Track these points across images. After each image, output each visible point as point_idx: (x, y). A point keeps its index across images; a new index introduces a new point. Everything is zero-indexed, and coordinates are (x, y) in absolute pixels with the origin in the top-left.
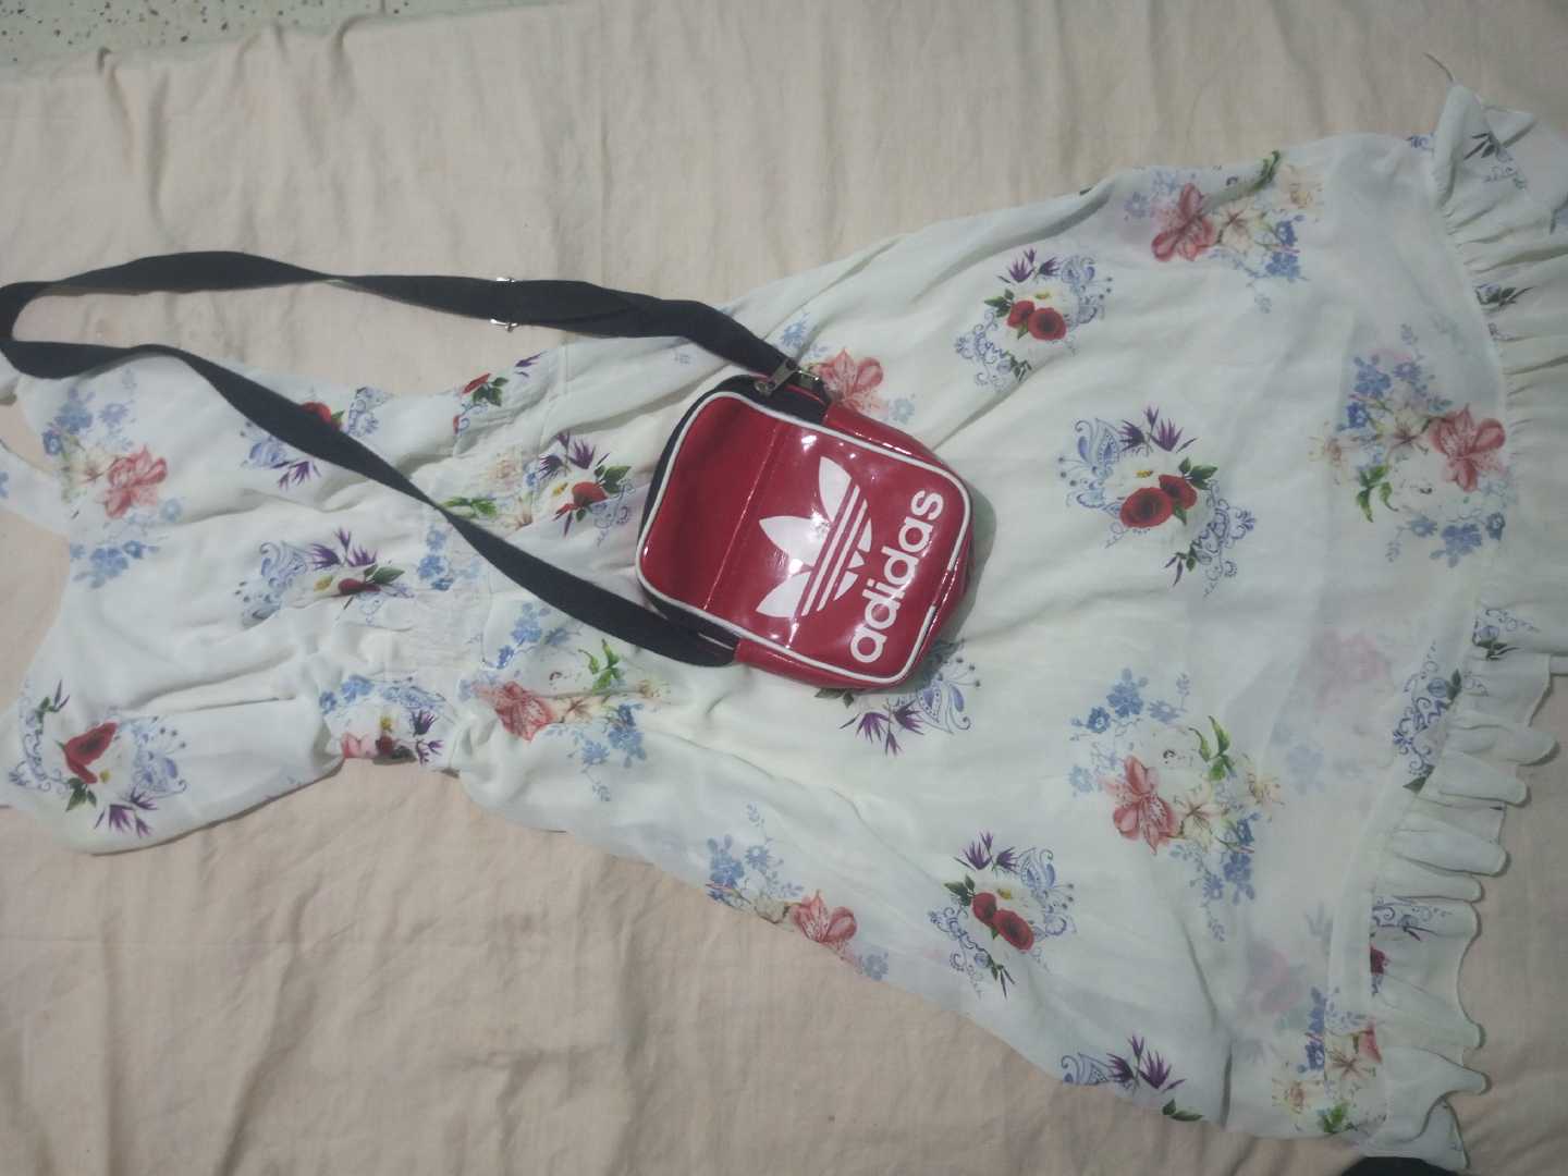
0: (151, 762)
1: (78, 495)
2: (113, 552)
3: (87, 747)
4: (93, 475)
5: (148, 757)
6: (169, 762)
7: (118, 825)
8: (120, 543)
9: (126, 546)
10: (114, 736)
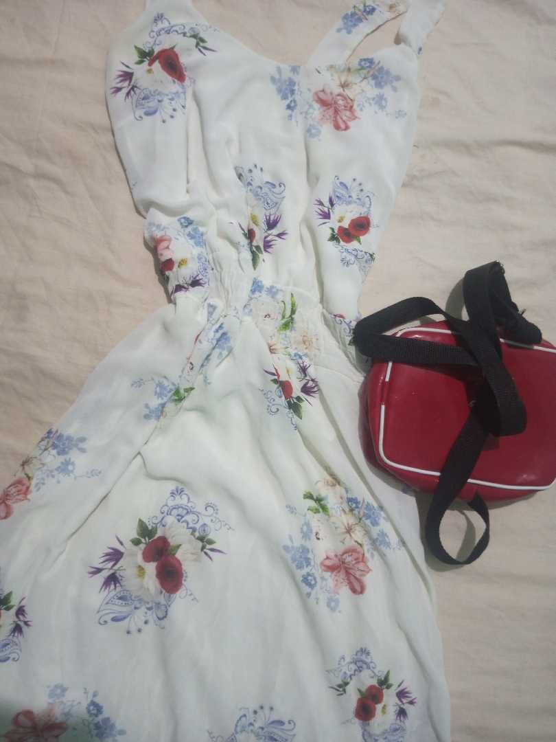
0: (156, 101)
1: (332, 75)
2: (292, 92)
3: (171, 63)
4: (344, 86)
5: (160, 99)
6: (155, 112)
7: (120, 76)
8: (297, 97)
9: (295, 101)
10: (176, 80)
